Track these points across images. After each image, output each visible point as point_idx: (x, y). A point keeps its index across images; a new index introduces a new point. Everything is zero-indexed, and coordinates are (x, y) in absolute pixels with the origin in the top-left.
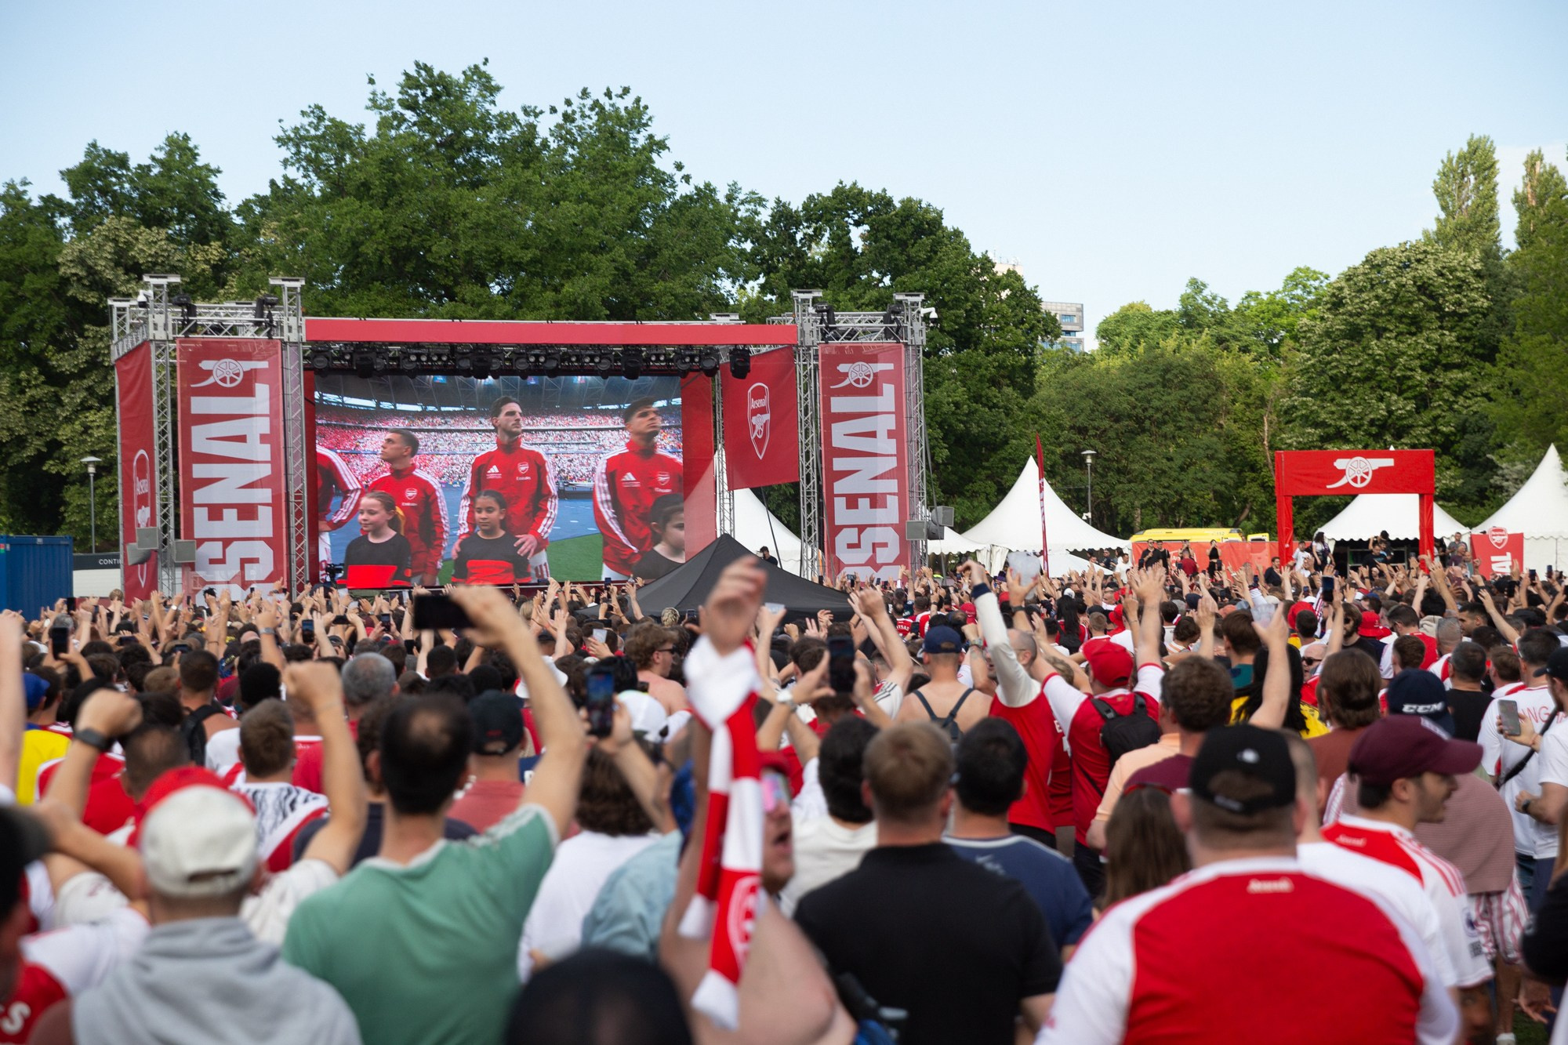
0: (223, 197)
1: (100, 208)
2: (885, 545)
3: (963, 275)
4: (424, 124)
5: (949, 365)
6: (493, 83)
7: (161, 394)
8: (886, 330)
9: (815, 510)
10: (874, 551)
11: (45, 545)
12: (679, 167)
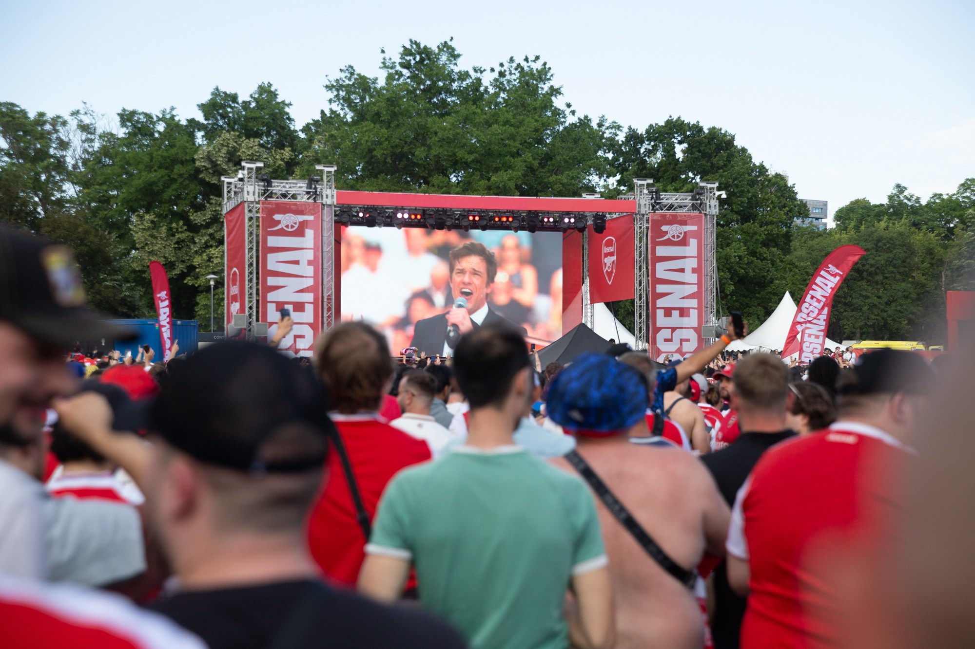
0: (293, 120)
1: (221, 126)
2: (688, 340)
3: (747, 176)
4: (413, 77)
5: (736, 232)
6: (456, 53)
7: (251, 234)
8: (693, 204)
9: (644, 317)
10: (681, 344)
11: (182, 325)
12: (569, 106)
